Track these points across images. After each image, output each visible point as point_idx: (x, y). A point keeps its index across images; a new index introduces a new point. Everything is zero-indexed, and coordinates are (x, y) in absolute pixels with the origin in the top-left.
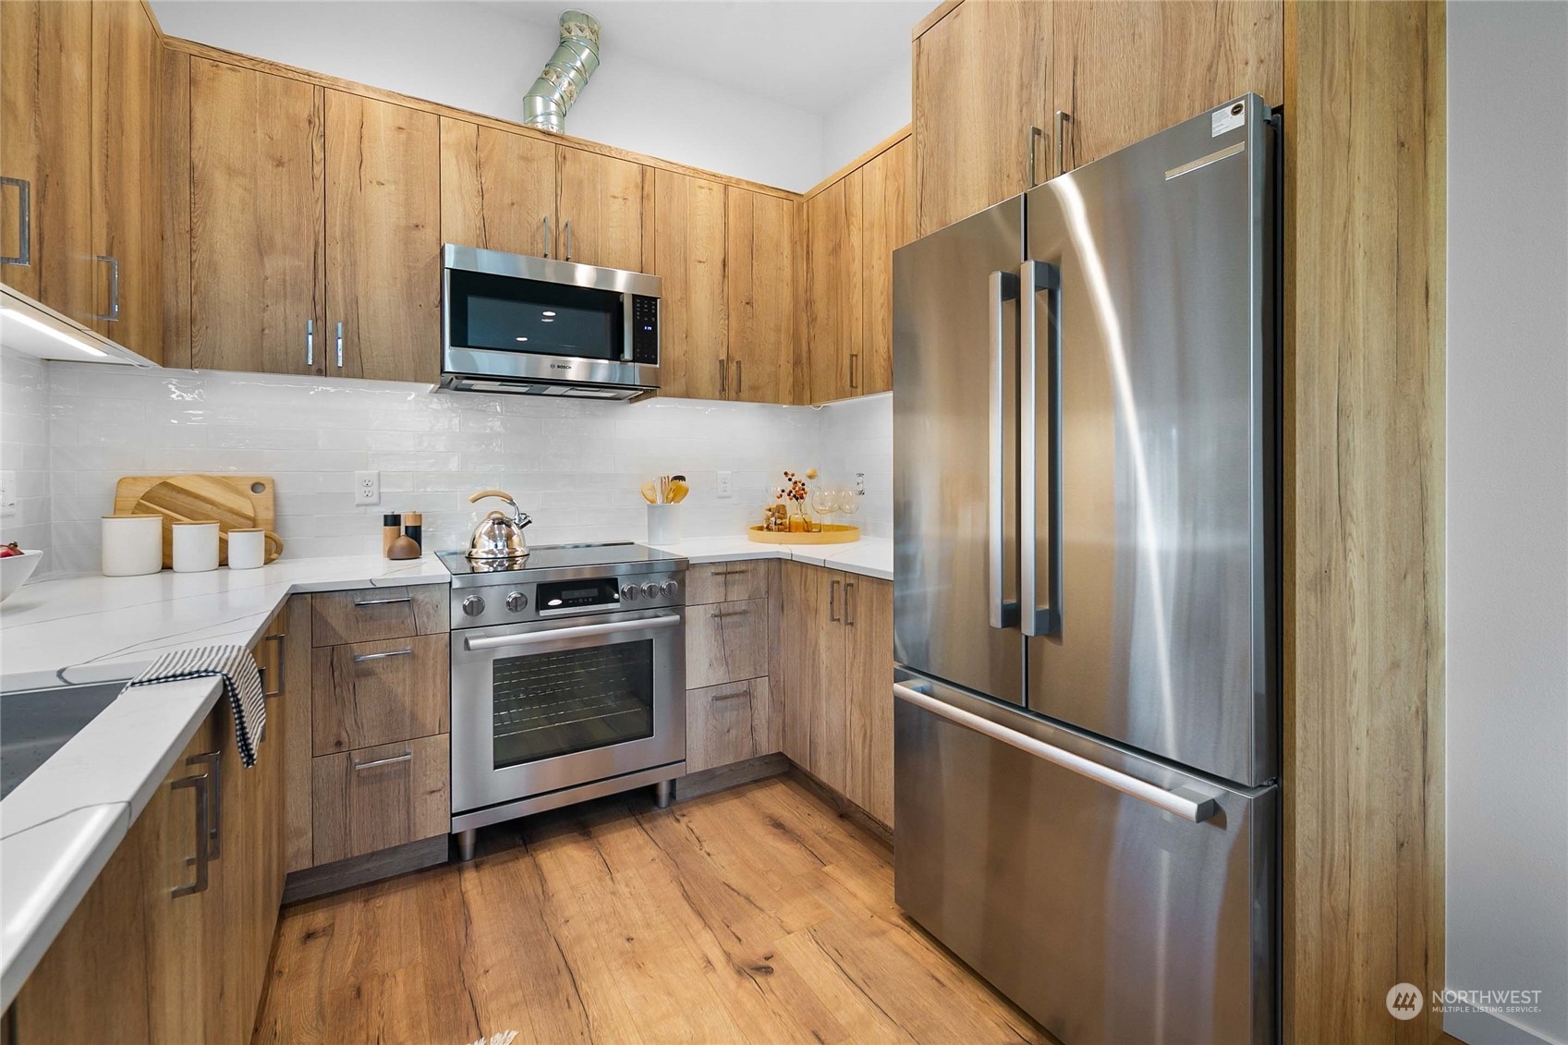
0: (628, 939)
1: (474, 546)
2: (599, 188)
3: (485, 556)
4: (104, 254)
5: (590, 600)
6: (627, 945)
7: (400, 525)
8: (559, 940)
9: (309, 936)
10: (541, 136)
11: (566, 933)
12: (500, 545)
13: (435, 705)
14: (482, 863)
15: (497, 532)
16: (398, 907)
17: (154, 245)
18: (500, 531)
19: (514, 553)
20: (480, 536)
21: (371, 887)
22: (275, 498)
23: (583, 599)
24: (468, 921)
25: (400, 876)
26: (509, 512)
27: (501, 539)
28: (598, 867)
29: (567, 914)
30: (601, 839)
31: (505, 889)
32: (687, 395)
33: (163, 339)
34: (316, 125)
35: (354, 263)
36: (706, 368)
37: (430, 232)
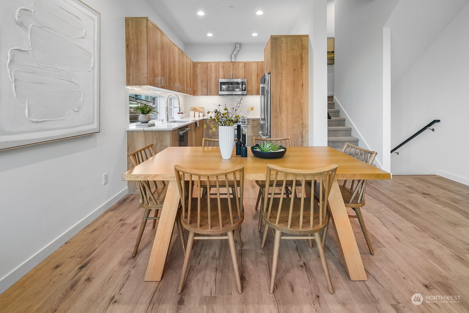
2: (239, 67)
10: (231, 62)
22: (204, 109)
32: (251, 95)
33: (194, 93)
34: (207, 67)
35: (211, 82)
36: (254, 91)
37: (218, 77)
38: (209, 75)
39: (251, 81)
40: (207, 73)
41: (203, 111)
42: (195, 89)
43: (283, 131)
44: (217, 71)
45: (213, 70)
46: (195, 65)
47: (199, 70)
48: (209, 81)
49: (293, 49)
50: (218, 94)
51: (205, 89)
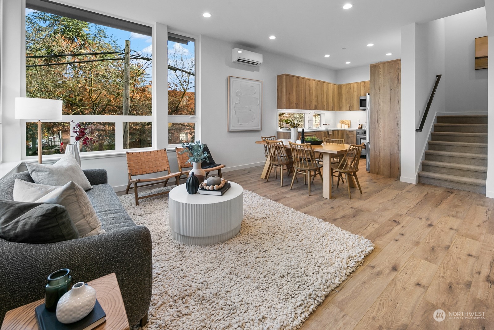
4: (332, 106)
7: (360, 125)
22: (350, 122)
33: (340, 109)
34: (350, 88)
37: (360, 95)
38: (352, 94)
40: (350, 92)
41: (350, 124)
42: (341, 106)
43: (380, 139)
44: (359, 90)
45: (355, 90)
46: (340, 87)
47: (344, 90)
48: (352, 99)
49: (390, 73)
50: (359, 110)
51: (348, 106)
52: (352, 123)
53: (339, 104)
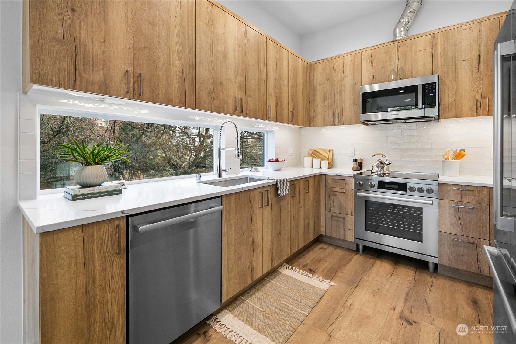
0: (378, 289)
1: (372, 169)
2: (413, 50)
3: (375, 172)
4: (292, 110)
5: (395, 189)
6: (377, 290)
7: (357, 162)
8: (362, 278)
9: (322, 248)
10: (392, 43)
11: (365, 278)
12: (380, 169)
13: (350, 207)
14: (363, 255)
15: (379, 165)
16: (339, 253)
17: (307, 104)
18: (380, 165)
19: (384, 172)
20: (374, 166)
21: (338, 247)
22: (333, 154)
23: (392, 188)
24: (348, 263)
25: (345, 248)
26: (384, 160)
27: (380, 168)
28: (390, 272)
29: (370, 275)
30: (398, 267)
31: (362, 262)
32: (456, 116)
33: (310, 122)
34: (335, 68)
35: (342, 98)
36: (467, 104)
37: (359, 84)
38: (339, 83)
39: (456, 77)
40: (335, 78)
41: (331, 157)
42: (312, 114)
44: (357, 70)
45: (348, 70)
46: (310, 68)
47: (319, 76)
48: (338, 96)
50: (357, 121)
51: (329, 113)
52: (335, 156)
53: (308, 109)
